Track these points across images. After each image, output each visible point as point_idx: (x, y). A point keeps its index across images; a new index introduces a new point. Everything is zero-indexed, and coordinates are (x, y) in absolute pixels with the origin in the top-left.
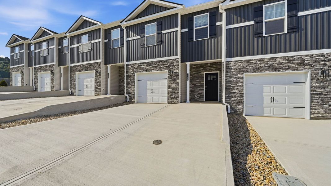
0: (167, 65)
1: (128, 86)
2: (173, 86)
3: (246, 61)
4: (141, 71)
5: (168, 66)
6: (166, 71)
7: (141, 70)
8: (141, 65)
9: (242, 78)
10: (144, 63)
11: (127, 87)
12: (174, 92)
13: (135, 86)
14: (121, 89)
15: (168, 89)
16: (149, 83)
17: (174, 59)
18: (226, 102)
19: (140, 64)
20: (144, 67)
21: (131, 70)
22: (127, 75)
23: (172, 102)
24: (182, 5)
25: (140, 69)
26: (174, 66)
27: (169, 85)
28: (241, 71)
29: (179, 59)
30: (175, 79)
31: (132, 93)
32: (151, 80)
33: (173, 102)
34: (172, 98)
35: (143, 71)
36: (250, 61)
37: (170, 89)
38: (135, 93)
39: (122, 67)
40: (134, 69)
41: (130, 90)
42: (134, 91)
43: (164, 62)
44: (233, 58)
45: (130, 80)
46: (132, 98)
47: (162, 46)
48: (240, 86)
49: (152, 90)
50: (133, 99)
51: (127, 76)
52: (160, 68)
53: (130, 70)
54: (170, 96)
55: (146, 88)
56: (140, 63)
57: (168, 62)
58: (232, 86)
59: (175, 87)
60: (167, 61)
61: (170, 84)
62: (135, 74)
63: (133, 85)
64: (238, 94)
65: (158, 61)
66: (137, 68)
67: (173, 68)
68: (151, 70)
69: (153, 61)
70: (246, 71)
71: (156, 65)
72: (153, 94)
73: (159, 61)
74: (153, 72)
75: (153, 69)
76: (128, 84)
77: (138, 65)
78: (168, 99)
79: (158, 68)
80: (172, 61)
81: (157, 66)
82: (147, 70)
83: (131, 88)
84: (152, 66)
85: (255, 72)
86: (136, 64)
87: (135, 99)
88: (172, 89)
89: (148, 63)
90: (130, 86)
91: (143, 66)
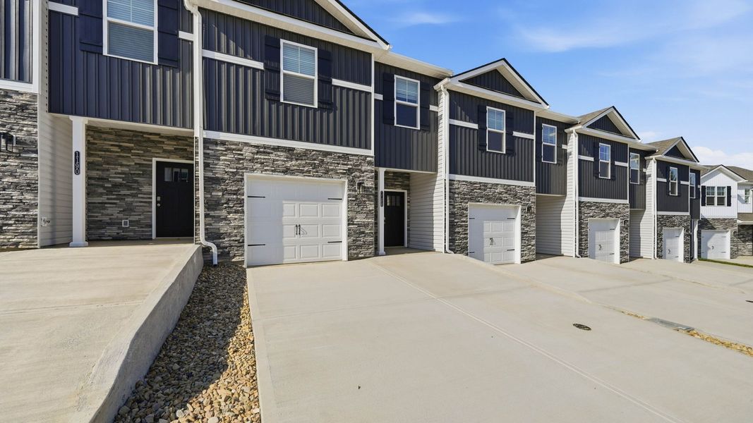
0: (346, 168)
1: (212, 213)
2: (360, 219)
3: (471, 183)
4: (266, 170)
5: (349, 169)
6: (343, 180)
7: (267, 166)
8: (269, 153)
9: (466, 209)
10: (277, 149)
11: (206, 216)
12: (363, 233)
13: (243, 212)
14: (106, 219)
15: (349, 224)
16: (288, 207)
17: (362, 156)
18: (450, 249)
19: (262, 150)
20: (277, 160)
21: (226, 160)
22: (210, 174)
23: (357, 254)
24: (387, 43)
25: (262, 163)
26: (363, 173)
27: (351, 214)
28: (465, 199)
29: (372, 157)
30: (364, 201)
31: (229, 235)
32: (296, 200)
33: (360, 256)
34: (358, 247)
35: (272, 171)
36: (475, 184)
37: (353, 224)
38: (243, 236)
39: (107, 133)
40: (240, 159)
41: (223, 228)
42: (240, 230)
43: (339, 157)
44: (457, 176)
45: (220, 194)
46: (229, 253)
47: (331, 115)
48: (464, 222)
49: (298, 227)
50: (235, 256)
51: (207, 179)
52: (327, 171)
53: (219, 160)
54: (354, 240)
55: (281, 221)
56: (265, 147)
57: (349, 160)
58: (456, 221)
59: (364, 220)
60: (346, 157)
61: (353, 214)
62: (245, 177)
63: (237, 212)
64: (462, 234)
65: (321, 151)
66: (253, 159)
67: (360, 176)
68: (302, 172)
69: (308, 150)
70: (471, 199)
71: (315, 160)
72: (302, 238)
73: (327, 154)
74: (307, 177)
75: (309, 172)
76: (211, 205)
77: (255, 150)
78: (349, 250)
79: (321, 170)
80: (358, 160)
81: (318, 165)
82: (286, 171)
83: (226, 219)
84: (304, 162)
85: (479, 201)
86: (246, 144)
87: (242, 255)
88: (359, 225)
89: (291, 150)
90: (224, 213)
91: (272, 157)
